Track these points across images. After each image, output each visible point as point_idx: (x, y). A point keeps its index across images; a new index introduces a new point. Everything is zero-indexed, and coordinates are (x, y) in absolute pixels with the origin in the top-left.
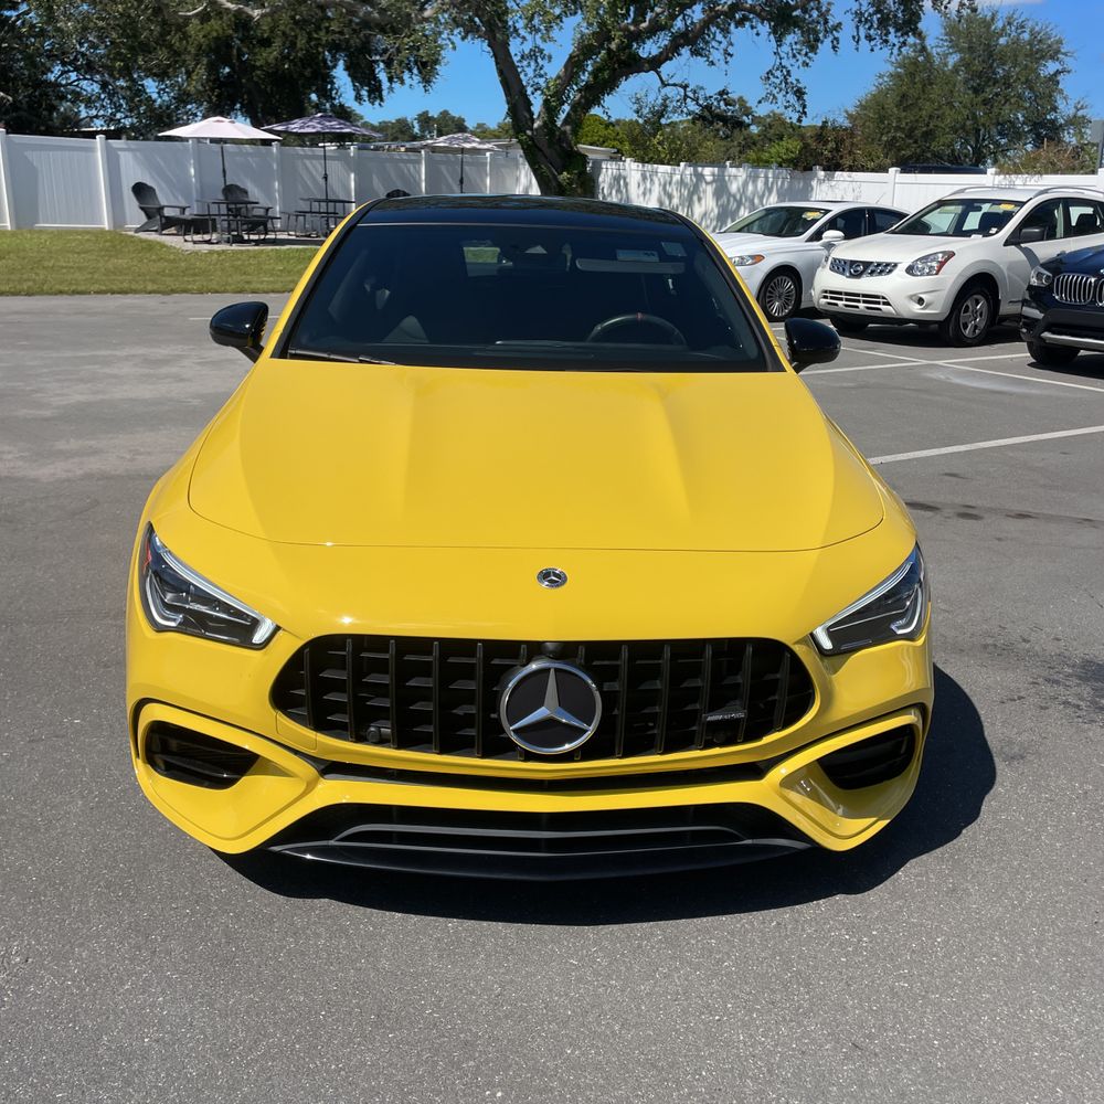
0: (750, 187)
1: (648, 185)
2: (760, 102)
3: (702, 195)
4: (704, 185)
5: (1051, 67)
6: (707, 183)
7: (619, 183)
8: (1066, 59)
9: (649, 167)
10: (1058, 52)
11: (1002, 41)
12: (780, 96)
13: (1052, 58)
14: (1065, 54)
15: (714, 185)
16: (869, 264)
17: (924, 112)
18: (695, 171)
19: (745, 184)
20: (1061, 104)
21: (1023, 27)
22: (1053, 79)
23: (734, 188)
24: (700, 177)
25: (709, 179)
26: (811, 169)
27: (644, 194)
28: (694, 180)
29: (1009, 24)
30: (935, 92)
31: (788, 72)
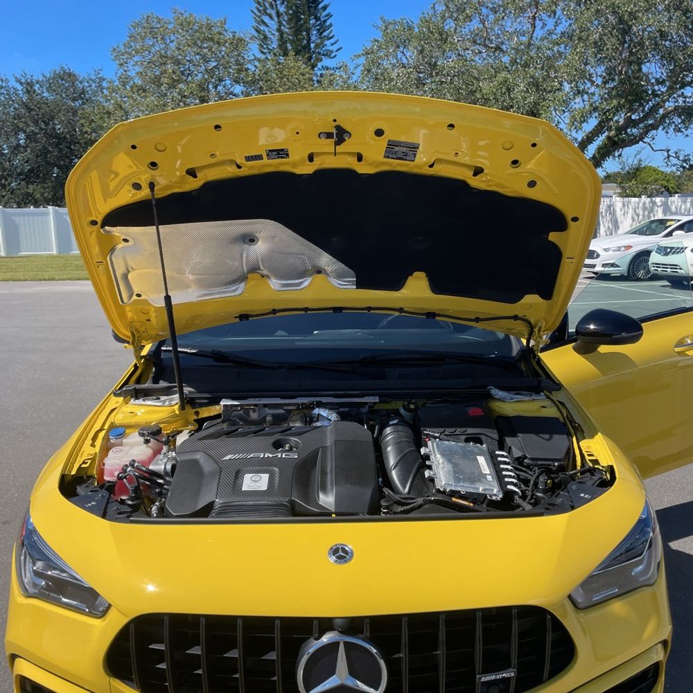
0: (683, 207)
1: (626, 210)
3: (655, 213)
4: (656, 207)
6: (658, 207)
7: (610, 209)
9: (626, 199)
16: (672, 248)
18: (651, 200)
24: (654, 203)
25: (659, 204)
27: (624, 214)
28: (651, 205)
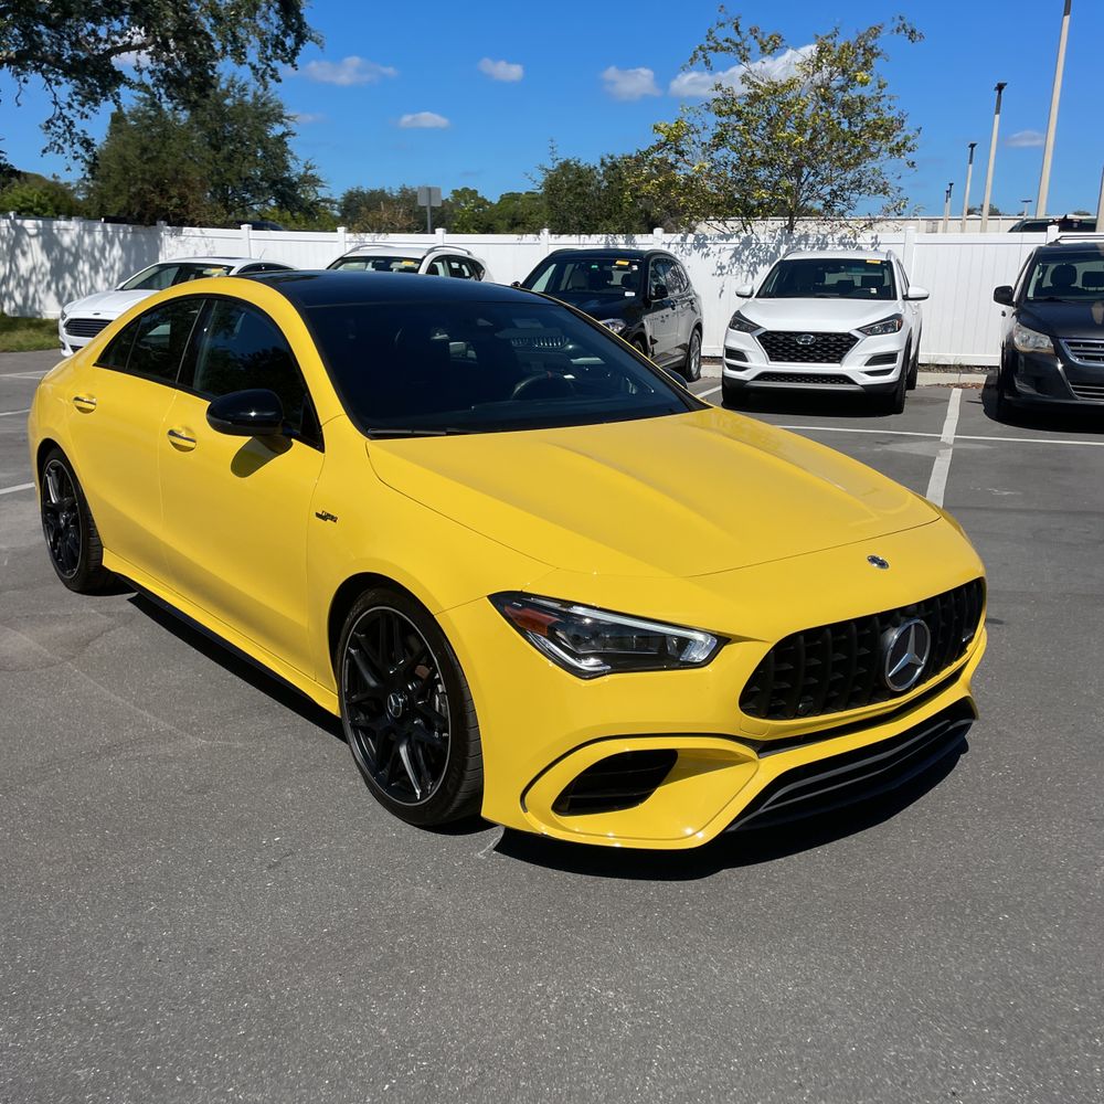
0: (87, 240)
2: (44, 151)
3: (26, 248)
4: (27, 238)
5: (277, 130)
6: (31, 236)
8: (290, 123)
10: (281, 116)
11: (228, 102)
12: (66, 146)
13: (276, 121)
14: (288, 118)
15: (41, 238)
17: (169, 166)
18: (13, 223)
19: (80, 238)
20: (291, 163)
21: (244, 90)
22: (280, 139)
23: (66, 240)
24: (21, 230)
25: (32, 231)
26: (155, 224)
28: (14, 233)
29: (233, 87)
30: (175, 146)
31: (71, 122)
